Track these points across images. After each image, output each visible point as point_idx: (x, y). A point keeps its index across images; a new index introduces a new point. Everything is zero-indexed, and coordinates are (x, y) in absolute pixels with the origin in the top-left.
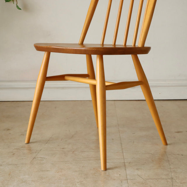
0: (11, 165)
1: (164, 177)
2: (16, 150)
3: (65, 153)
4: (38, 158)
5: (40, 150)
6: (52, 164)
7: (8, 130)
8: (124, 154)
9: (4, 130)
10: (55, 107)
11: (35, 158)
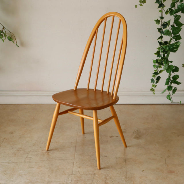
0: (14, 163)
1: (91, 173)
2: (16, 151)
3: (43, 154)
4: (28, 157)
5: (30, 151)
6: (36, 162)
7: (12, 133)
8: (76, 155)
9: (10, 133)
10: (42, 111)
11: (27, 158)
